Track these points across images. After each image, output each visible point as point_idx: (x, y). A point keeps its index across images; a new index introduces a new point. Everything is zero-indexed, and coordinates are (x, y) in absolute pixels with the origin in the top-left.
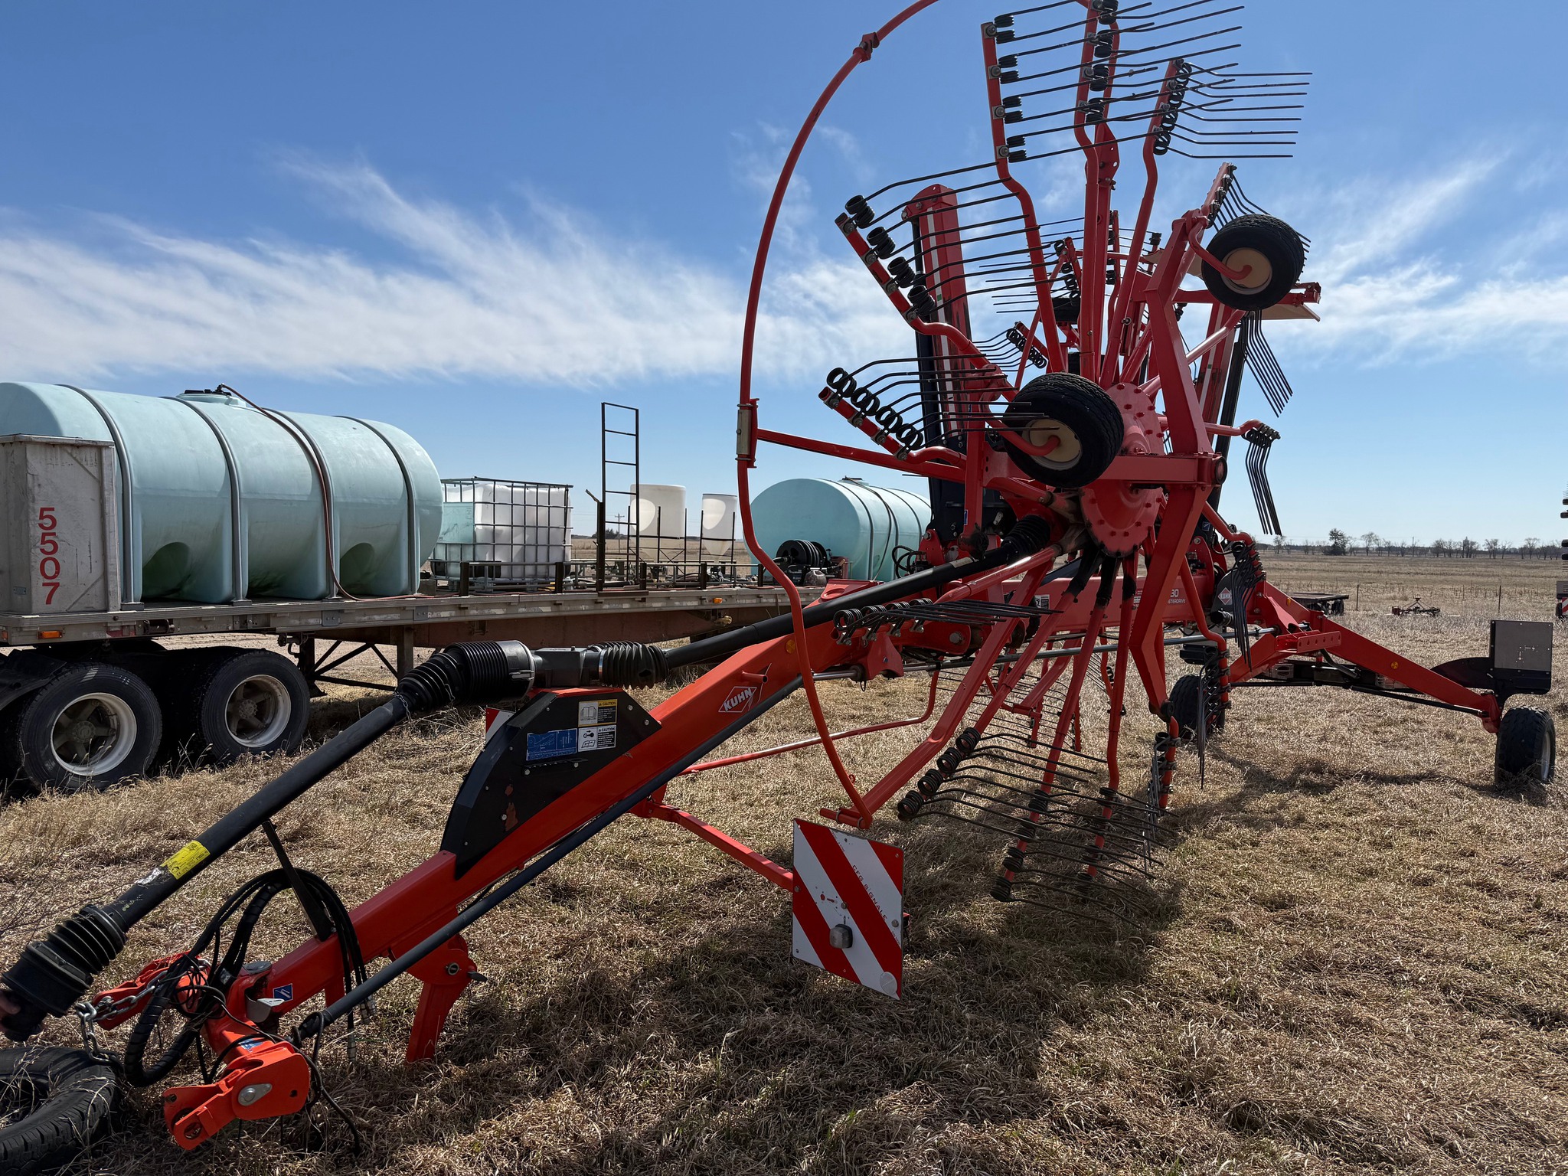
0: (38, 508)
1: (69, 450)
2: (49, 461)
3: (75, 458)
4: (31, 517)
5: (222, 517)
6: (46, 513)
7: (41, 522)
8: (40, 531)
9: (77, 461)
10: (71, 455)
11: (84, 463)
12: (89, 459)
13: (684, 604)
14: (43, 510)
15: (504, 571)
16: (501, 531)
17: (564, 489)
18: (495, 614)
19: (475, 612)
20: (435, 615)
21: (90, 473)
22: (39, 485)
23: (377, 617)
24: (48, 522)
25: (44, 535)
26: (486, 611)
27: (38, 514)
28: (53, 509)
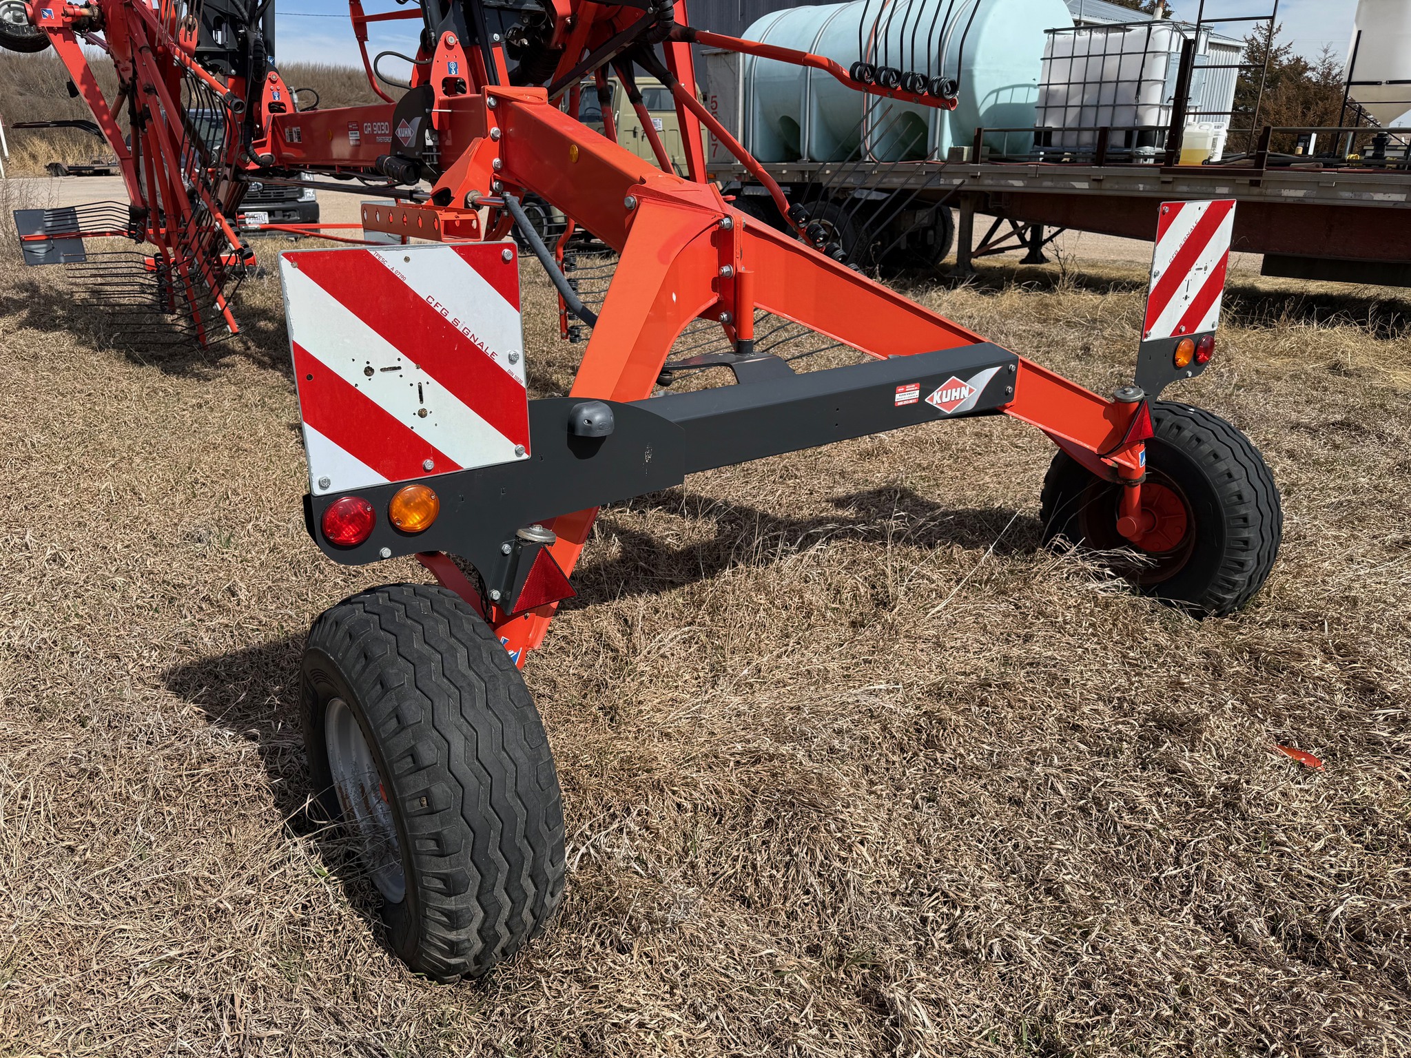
5: (800, 95)
11: (730, 64)
13: (1365, 196)
15: (1056, 139)
16: (1057, 91)
17: (1145, 28)
18: (1013, 186)
19: (990, 182)
20: (948, 182)
21: (732, 71)
23: (895, 180)
26: (1003, 182)
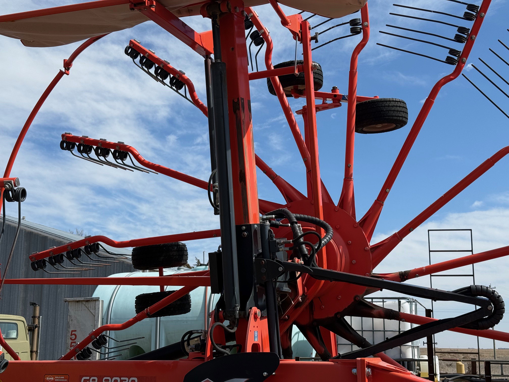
0: (70, 330)
1: (84, 303)
2: (76, 309)
3: (86, 307)
4: (68, 335)
5: (151, 331)
6: (73, 333)
7: (71, 337)
8: (71, 341)
9: (87, 308)
10: (85, 305)
11: (90, 308)
12: (92, 306)
14: (72, 331)
21: (92, 313)
22: (72, 320)
24: (73, 337)
25: (72, 343)
27: (70, 333)
28: (76, 331)
